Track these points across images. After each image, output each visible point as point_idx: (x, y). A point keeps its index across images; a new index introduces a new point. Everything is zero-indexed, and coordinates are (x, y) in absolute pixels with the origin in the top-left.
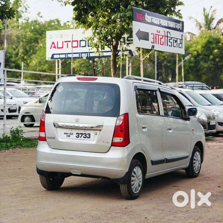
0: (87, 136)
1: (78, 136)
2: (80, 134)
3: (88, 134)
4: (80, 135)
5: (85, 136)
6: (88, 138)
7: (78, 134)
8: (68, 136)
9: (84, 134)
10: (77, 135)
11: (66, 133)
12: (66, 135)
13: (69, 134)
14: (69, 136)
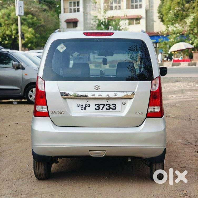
0: (112, 107)
1: (98, 108)
2: (101, 105)
3: (112, 104)
4: (101, 107)
5: (108, 107)
6: (112, 109)
7: (98, 106)
8: (82, 109)
9: (107, 105)
10: (96, 107)
11: (80, 105)
12: (80, 108)
13: (84, 106)
14: (85, 109)
